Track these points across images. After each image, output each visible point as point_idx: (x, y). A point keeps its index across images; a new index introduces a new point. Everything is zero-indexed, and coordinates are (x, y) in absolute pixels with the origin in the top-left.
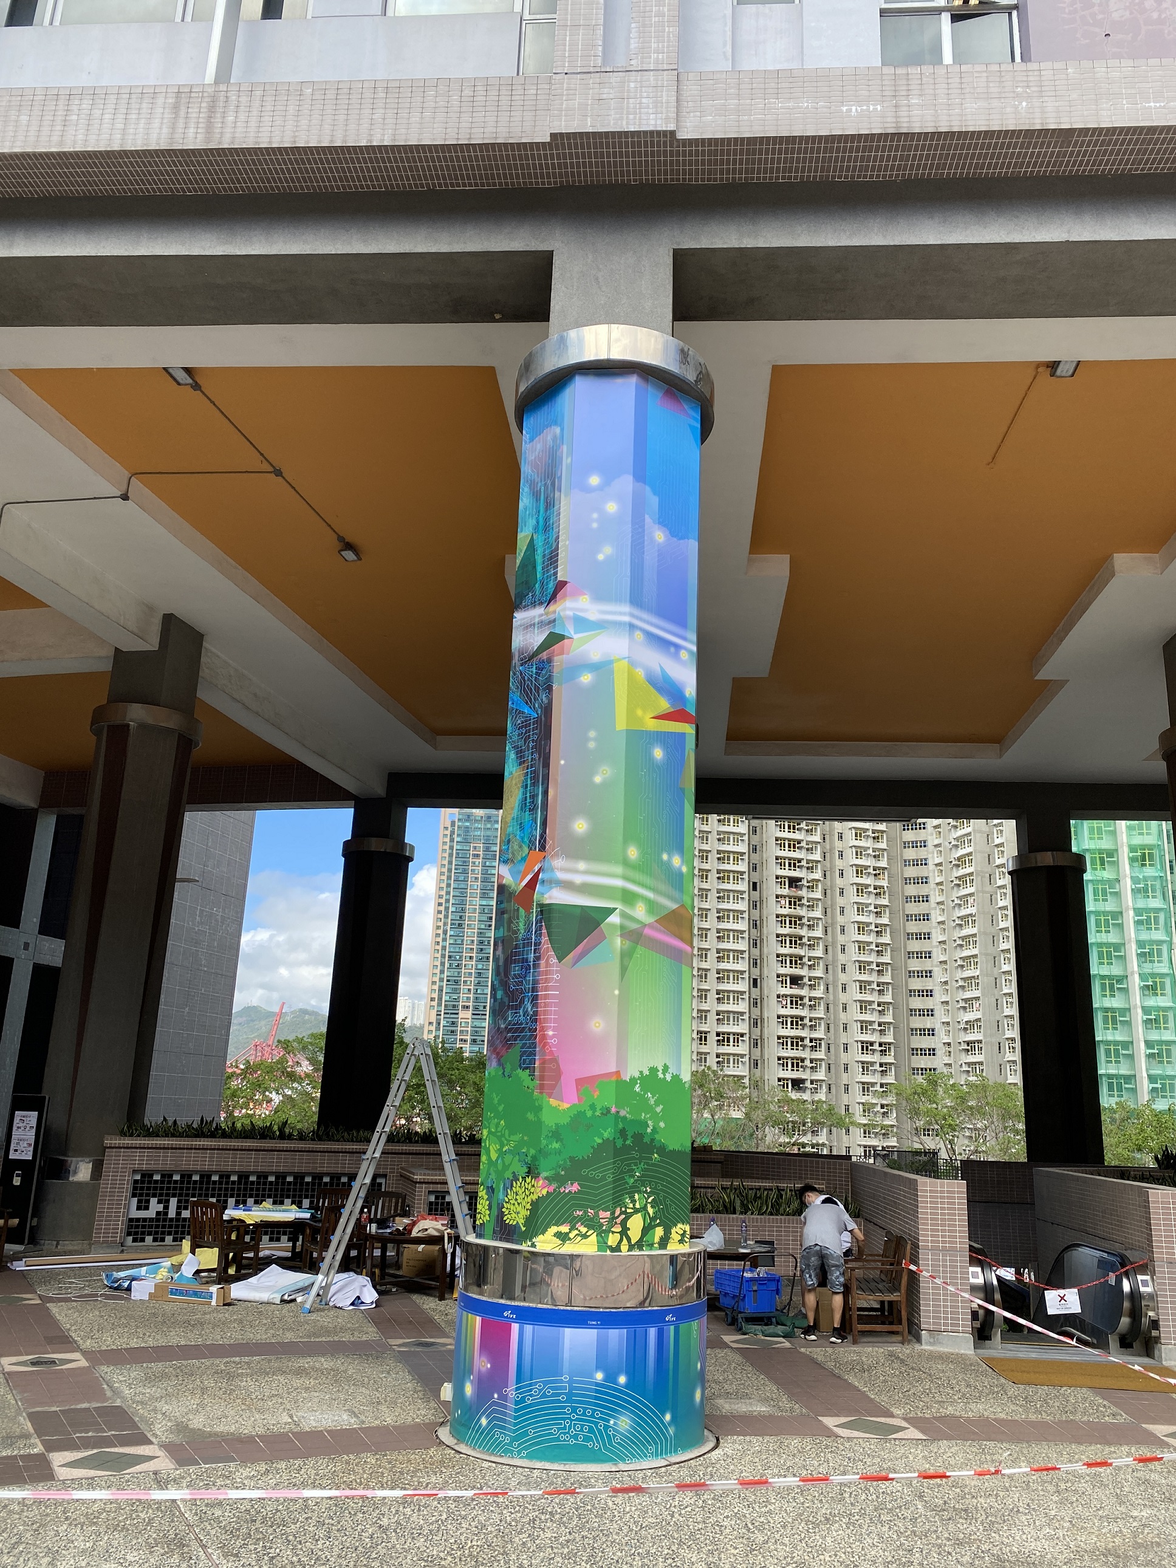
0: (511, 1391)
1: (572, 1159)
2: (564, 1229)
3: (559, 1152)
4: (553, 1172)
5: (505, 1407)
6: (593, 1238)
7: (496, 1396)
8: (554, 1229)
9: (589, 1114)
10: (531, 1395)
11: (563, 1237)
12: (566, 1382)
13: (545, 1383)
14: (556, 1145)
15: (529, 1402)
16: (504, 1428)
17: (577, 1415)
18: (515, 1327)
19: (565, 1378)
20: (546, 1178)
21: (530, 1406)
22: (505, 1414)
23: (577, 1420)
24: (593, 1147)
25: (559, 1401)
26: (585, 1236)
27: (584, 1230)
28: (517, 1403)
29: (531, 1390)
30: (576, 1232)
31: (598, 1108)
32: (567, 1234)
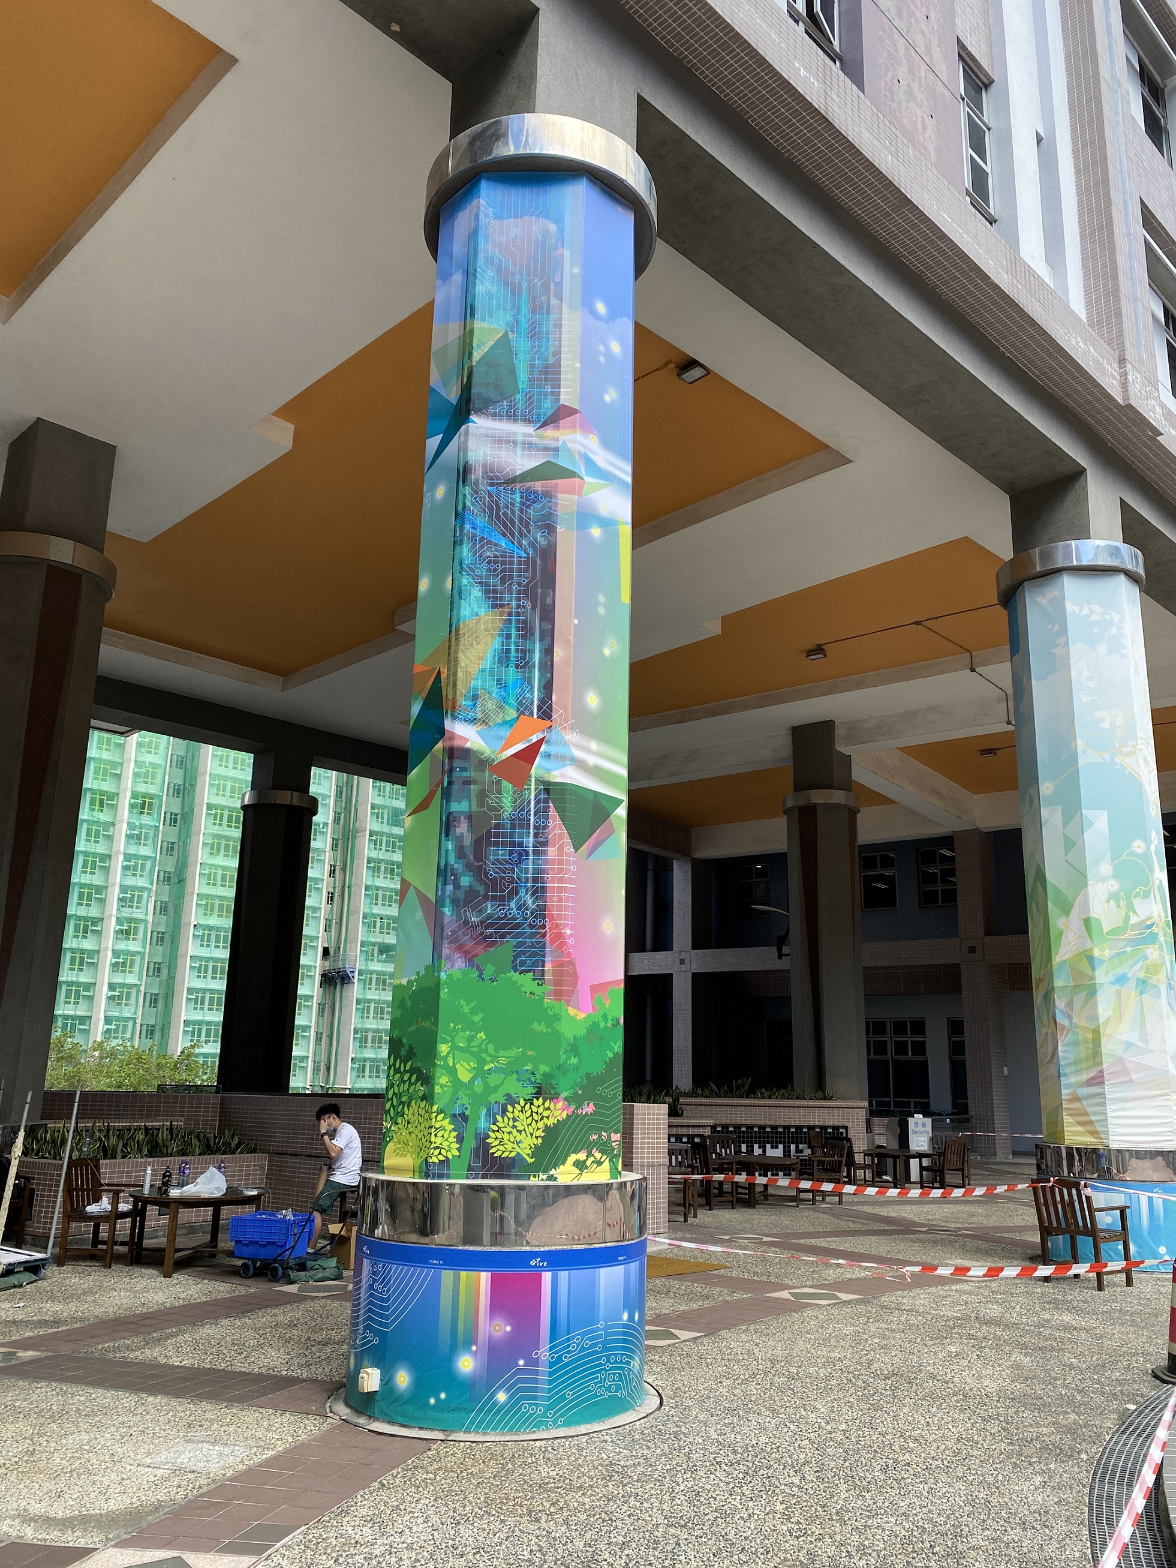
0: (544, 1353)
1: (588, 1075)
2: (582, 1156)
3: (577, 1068)
4: (572, 1091)
5: (536, 1372)
6: (606, 1165)
7: (521, 1362)
8: (573, 1158)
9: (602, 1025)
10: (568, 1352)
11: (580, 1165)
12: (602, 1330)
13: (583, 1335)
14: (574, 1061)
15: (566, 1360)
16: (535, 1398)
17: (611, 1363)
18: (547, 1277)
19: (601, 1324)
20: (566, 1099)
21: (567, 1364)
22: (536, 1381)
23: (611, 1369)
24: (605, 1062)
25: (597, 1352)
26: (599, 1163)
27: (598, 1155)
28: (551, 1365)
29: (568, 1346)
30: (591, 1159)
31: (610, 1018)
32: (585, 1162)
